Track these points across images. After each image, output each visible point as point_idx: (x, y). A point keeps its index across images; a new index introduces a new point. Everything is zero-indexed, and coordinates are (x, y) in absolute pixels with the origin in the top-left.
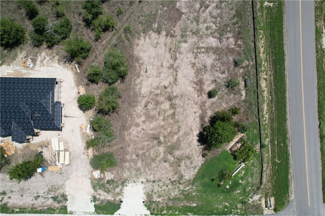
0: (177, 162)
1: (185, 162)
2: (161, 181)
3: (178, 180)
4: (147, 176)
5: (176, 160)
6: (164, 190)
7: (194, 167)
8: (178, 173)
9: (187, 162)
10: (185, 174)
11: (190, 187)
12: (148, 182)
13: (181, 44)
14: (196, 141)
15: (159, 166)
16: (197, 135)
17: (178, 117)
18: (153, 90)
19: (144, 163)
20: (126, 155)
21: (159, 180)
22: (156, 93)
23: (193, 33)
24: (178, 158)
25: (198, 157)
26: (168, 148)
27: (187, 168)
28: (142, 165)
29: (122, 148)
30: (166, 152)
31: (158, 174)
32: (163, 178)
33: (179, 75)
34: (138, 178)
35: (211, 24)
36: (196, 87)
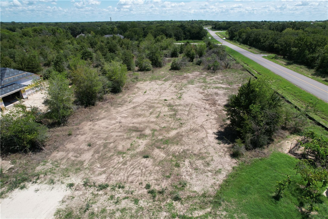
0: (172, 161)
1: (192, 161)
2: (123, 187)
3: (170, 189)
4: (92, 176)
5: (171, 157)
6: (123, 210)
7: (214, 172)
8: (172, 177)
9: (197, 162)
10: (193, 182)
11: (209, 210)
12: (87, 187)
13: (187, 85)
14: (213, 138)
15: (128, 163)
16: (215, 133)
17: (180, 117)
18: (149, 100)
19: (96, 156)
20: (71, 143)
21: (118, 186)
22: (152, 102)
23: (200, 82)
24: (176, 155)
25: (222, 158)
26: (156, 141)
27: (197, 172)
28: (91, 158)
29: (70, 135)
30: (151, 146)
31: (122, 174)
32: (132, 182)
33: (184, 96)
34: (67, 175)
35: (218, 81)
36: (206, 102)
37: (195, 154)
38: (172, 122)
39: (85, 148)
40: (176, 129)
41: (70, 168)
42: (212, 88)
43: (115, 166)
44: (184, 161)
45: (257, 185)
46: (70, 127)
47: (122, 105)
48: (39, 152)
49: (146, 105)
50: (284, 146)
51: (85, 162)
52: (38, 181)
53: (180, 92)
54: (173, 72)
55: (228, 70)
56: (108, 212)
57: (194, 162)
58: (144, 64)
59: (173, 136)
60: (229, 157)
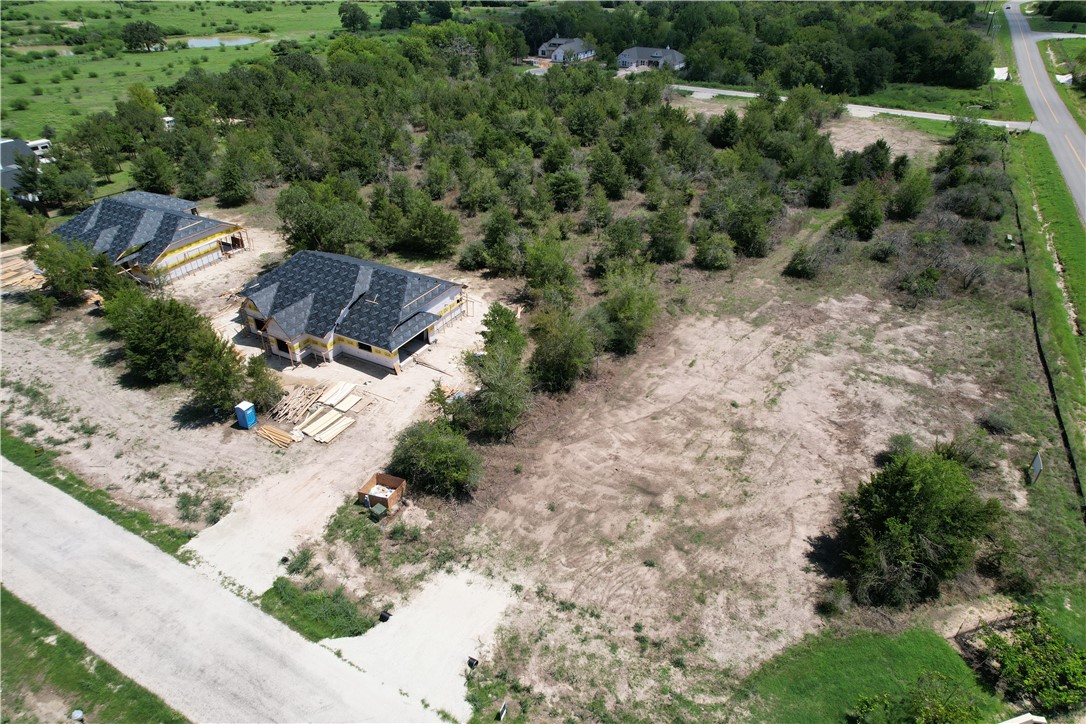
0: (695, 585)
1: (732, 598)
2: (598, 617)
3: (674, 644)
4: (551, 579)
5: (695, 576)
6: (591, 657)
7: (765, 633)
8: (684, 622)
9: (742, 602)
10: (717, 642)
11: (724, 699)
12: (542, 599)
13: (811, 354)
14: (799, 553)
15: (615, 568)
16: (811, 540)
17: (750, 471)
18: (694, 397)
19: (562, 536)
20: (518, 492)
21: (590, 611)
22: (699, 405)
23: (850, 347)
24: (707, 574)
25: (796, 607)
26: (678, 531)
27: (733, 624)
28: (552, 538)
29: (517, 471)
30: (666, 539)
31: (599, 589)
32: (613, 611)
33: (789, 398)
34: (512, 567)
35: (909, 349)
36: (835, 432)
37: (744, 584)
38: (726, 485)
39: (544, 514)
40: (728, 506)
41: (517, 552)
42: (875, 382)
43: (590, 569)
44: (717, 594)
45: (833, 686)
46: (519, 450)
47: (629, 401)
48: (467, 501)
49: (683, 412)
50: (955, 617)
51: (541, 546)
52: (470, 565)
53: (781, 379)
55: (967, 302)
56: (569, 652)
57: (736, 600)
58: (712, 251)
59: (716, 524)
60: (813, 608)
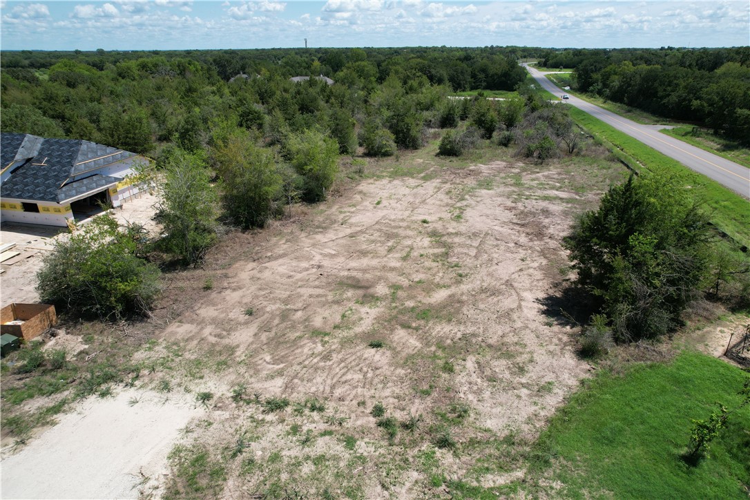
0: (435, 357)
1: (482, 361)
2: (321, 409)
3: (429, 421)
4: (253, 380)
5: (433, 348)
6: (319, 460)
7: (536, 388)
8: (435, 394)
9: (494, 363)
10: (484, 408)
11: (520, 474)
12: (241, 403)
13: (477, 190)
14: (535, 312)
15: (334, 355)
16: (540, 301)
17: (457, 260)
18: (387, 221)
19: (264, 337)
20: (208, 305)
21: (309, 405)
22: (393, 225)
23: (506, 185)
24: (446, 345)
25: (556, 358)
26: (400, 312)
27: (494, 387)
28: (251, 340)
29: (207, 288)
30: (389, 321)
31: (319, 380)
32: (341, 399)
33: (469, 213)
34: (198, 375)
35: (550, 182)
36: (520, 229)
37: (490, 346)
38: (438, 272)
39: (240, 319)
40: (447, 287)
41: (205, 360)
42: (536, 199)
43: (304, 361)
44: (464, 360)
45: (641, 426)
46: (209, 273)
47: (325, 228)
48: (141, 321)
49: (380, 230)
50: (711, 338)
51: (237, 349)
52: (137, 383)
53: (459, 205)
54: (443, 161)
55: (576, 159)
56: (286, 460)
57: (488, 362)
58: (378, 141)
59: (439, 302)
60: (573, 356)
